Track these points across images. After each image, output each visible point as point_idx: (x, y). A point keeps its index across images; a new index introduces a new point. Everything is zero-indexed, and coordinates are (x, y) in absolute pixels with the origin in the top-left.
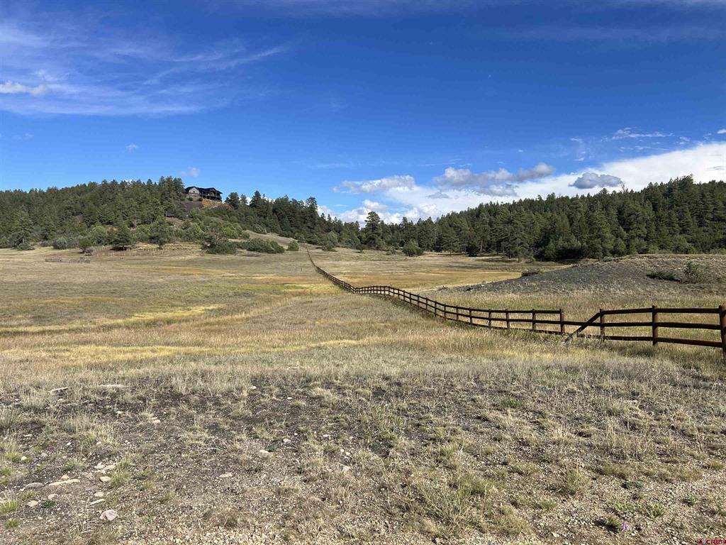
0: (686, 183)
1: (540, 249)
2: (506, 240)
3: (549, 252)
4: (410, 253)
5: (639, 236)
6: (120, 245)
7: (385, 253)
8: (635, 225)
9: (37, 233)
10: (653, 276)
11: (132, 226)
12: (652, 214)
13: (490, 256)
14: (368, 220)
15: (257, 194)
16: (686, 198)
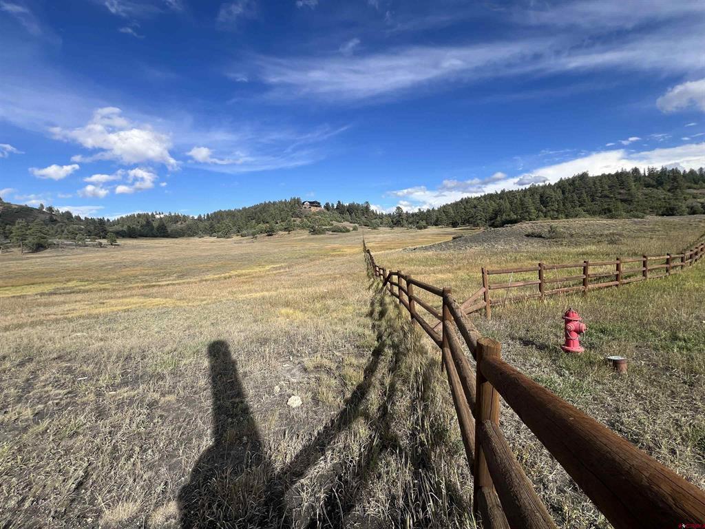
0: (584, 177)
2: (472, 217)
4: (420, 228)
5: (553, 210)
6: (270, 233)
7: (407, 228)
9: (234, 229)
10: (528, 236)
11: (277, 223)
12: (562, 196)
14: (396, 211)
15: (339, 202)
16: (583, 185)
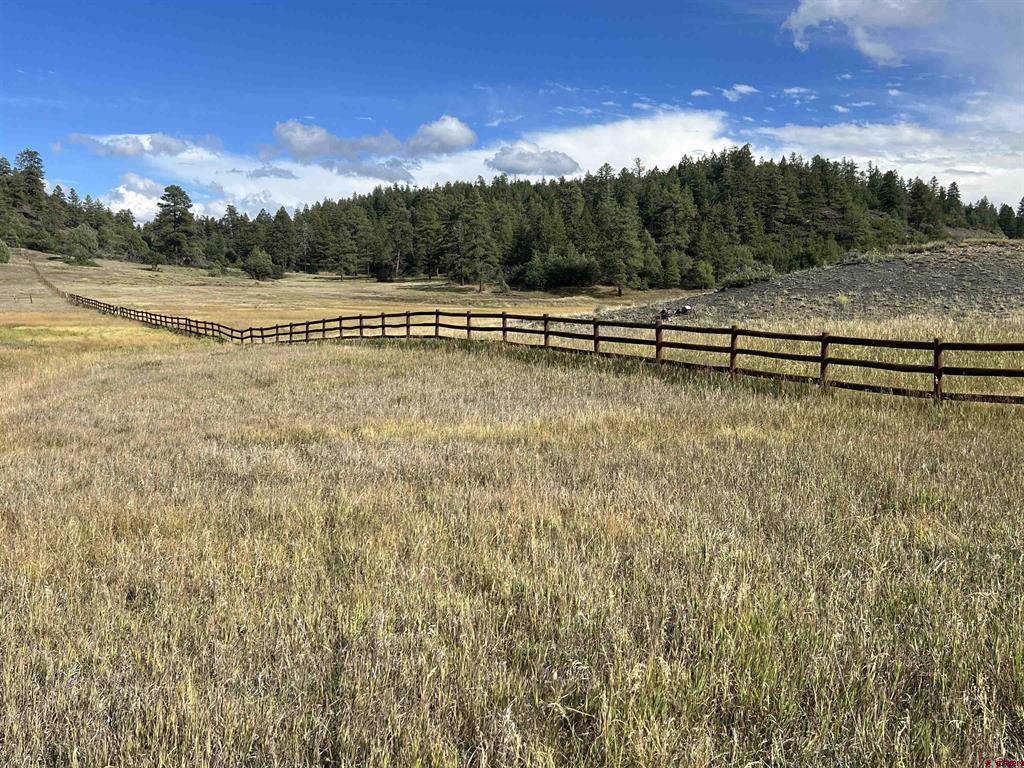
0: (742, 158)
1: (516, 268)
3: (535, 273)
4: (258, 274)
7: (206, 272)
8: (672, 227)
12: (695, 210)
13: (414, 281)
14: (164, 202)
